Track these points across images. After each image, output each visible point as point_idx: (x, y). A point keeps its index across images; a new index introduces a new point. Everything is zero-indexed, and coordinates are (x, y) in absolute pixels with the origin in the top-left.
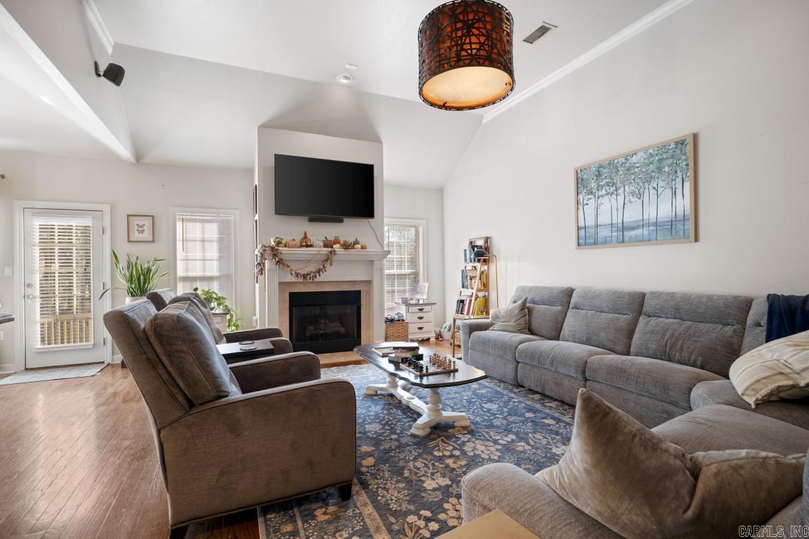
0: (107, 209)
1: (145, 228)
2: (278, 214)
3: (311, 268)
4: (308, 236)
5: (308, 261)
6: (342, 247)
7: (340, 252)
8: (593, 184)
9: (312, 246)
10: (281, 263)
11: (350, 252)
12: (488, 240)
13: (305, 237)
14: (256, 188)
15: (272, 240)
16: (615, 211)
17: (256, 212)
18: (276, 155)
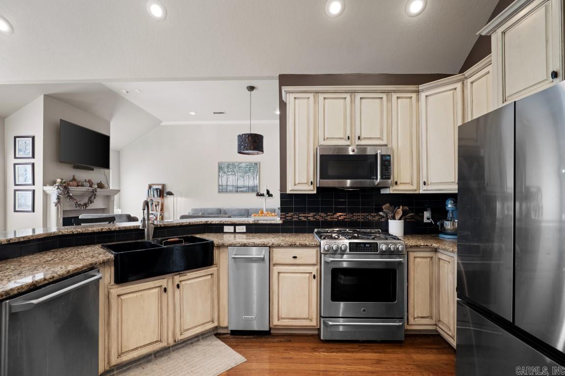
2: (61, 162)
3: (86, 200)
4: (76, 178)
5: (82, 196)
6: (98, 187)
7: (99, 190)
8: (226, 170)
9: (82, 186)
10: (71, 197)
11: (103, 190)
12: (164, 186)
13: (74, 179)
14: (33, 138)
15: (59, 180)
16: (234, 181)
17: (33, 157)
18: (61, 120)
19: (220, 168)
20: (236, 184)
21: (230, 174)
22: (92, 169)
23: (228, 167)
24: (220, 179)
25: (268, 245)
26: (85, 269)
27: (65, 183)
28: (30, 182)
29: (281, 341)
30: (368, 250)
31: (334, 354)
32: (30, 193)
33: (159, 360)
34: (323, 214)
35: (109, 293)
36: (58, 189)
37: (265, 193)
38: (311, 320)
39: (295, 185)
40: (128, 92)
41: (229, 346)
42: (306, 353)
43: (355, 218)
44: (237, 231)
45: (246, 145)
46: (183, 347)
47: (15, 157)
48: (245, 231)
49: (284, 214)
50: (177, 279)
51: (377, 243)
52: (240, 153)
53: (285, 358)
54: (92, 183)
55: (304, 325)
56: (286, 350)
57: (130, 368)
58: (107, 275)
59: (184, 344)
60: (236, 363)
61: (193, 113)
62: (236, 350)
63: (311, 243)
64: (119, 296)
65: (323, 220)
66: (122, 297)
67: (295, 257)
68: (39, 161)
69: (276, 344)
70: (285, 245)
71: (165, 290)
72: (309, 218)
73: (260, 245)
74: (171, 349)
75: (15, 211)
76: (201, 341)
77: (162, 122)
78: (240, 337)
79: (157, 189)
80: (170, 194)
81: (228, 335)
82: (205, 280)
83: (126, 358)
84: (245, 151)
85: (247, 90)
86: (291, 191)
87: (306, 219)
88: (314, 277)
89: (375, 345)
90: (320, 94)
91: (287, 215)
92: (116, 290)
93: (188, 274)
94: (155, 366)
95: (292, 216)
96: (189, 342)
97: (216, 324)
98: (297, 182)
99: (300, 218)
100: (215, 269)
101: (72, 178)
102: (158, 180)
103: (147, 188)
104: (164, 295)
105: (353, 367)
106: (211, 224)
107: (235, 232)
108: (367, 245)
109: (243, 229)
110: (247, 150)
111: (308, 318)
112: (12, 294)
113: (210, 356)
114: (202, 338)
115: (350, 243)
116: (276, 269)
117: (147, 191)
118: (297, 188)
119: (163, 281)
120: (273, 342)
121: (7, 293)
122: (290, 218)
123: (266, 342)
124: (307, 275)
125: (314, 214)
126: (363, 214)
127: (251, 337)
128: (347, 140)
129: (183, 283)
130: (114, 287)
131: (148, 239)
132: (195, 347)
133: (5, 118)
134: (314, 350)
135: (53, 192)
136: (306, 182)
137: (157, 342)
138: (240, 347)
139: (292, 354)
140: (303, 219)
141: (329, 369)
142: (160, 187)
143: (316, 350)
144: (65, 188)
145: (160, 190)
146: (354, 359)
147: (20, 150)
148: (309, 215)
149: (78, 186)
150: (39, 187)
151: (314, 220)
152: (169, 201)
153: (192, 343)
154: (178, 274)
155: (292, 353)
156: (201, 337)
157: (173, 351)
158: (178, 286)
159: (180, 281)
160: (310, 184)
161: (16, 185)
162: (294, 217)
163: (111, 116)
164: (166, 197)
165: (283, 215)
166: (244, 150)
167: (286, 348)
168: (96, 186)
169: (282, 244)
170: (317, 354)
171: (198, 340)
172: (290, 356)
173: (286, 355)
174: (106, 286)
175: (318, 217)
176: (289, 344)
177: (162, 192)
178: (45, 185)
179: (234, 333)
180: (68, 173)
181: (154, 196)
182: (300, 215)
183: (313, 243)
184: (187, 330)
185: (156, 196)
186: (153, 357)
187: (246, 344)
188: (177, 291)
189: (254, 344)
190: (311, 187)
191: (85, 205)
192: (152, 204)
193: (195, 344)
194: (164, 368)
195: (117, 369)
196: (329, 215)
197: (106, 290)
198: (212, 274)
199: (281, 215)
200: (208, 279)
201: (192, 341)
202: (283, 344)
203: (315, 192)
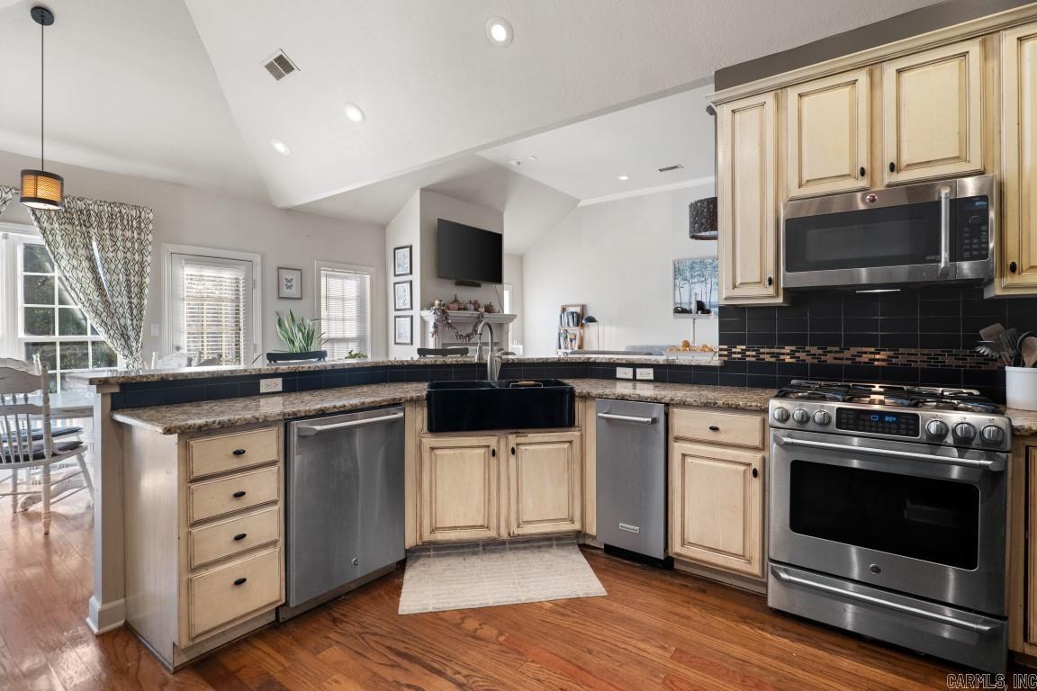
0: (257, 259)
1: (294, 283)
2: (439, 277)
3: (469, 330)
4: (459, 299)
5: (464, 324)
6: (486, 311)
7: (486, 315)
8: (688, 274)
9: (465, 309)
10: (450, 325)
11: (492, 315)
12: (583, 307)
13: (456, 301)
14: (411, 248)
15: (437, 302)
16: (704, 295)
17: (411, 273)
18: (439, 220)
19: (678, 272)
20: (708, 301)
21: (695, 280)
22: (479, 286)
23: (692, 268)
24: (677, 292)
25: (663, 401)
26: (384, 403)
27: (444, 305)
28: (409, 306)
29: (686, 586)
30: (890, 428)
31: (786, 641)
32: (409, 319)
33: (487, 555)
34: (814, 350)
35: (421, 442)
36: (435, 313)
37: (694, 307)
38: (749, 561)
39: (735, 287)
40: (519, 163)
41: (591, 566)
42: (724, 620)
43: (901, 360)
44: (638, 377)
45: (704, 220)
46: (525, 548)
47: (395, 275)
48: (651, 377)
49: (725, 347)
50: (513, 440)
51: (917, 416)
52: (693, 237)
53: (676, 614)
54: (479, 306)
55: (734, 567)
56: (688, 603)
57: (448, 555)
58: (417, 420)
59: (527, 545)
60: (587, 594)
61: (624, 178)
62: (601, 576)
63: (749, 404)
64: (432, 449)
65: (816, 361)
66: (438, 452)
67: (714, 429)
68: (416, 277)
69: (675, 589)
70: (695, 404)
71: (494, 453)
72: (782, 357)
73: (649, 400)
74: (507, 546)
75: (396, 343)
76: (555, 547)
77: (579, 201)
78: (619, 559)
79: (572, 313)
80: (591, 320)
81: (599, 552)
82: (558, 449)
83: (441, 536)
84: (703, 234)
85: (707, 114)
86: (726, 299)
87: (773, 360)
88: (755, 473)
89: (906, 659)
90: (788, 89)
91: (733, 350)
92: (430, 440)
93: (530, 435)
94: (479, 561)
95: (743, 352)
96: (536, 544)
97: (577, 526)
98: (738, 281)
99: (762, 356)
100: (577, 434)
101: (453, 299)
102: (575, 301)
103: (560, 310)
104: (493, 461)
105: (814, 677)
106: (595, 364)
107: (634, 379)
108: (887, 419)
109: (648, 374)
110: (706, 230)
111: (743, 556)
112: (299, 415)
113: (555, 571)
114: (557, 545)
115: (839, 410)
116: (678, 449)
117: (559, 317)
118: (737, 292)
119: (491, 440)
120: (671, 584)
121: (294, 413)
122: (739, 356)
123: (656, 579)
124: (742, 468)
125: (794, 348)
126: (926, 351)
127: (637, 565)
128: (860, 177)
129: (523, 448)
130: (426, 435)
131: (492, 379)
132: (542, 553)
133: (386, 226)
134: (745, 619)
135: (430, 317)
136: (758, 280)
137: (482, 527)
138: (609, 573)
139: (695, 613)
140: (768, 358)
141: (753, 661)
142: (578, 310)
143: (749, 621)
144: (444, 312)
145: (578, 315)
146: (828, 666)
147: (399, 266)
148: (782, 351)
149: (459, 309)
150: (416, 312)
151: (793, 360)
152: (591, 331)
153: (539, 547)
154: (515, 433)
155: (695, 610)
156: (555, 543)
157: (510, 549)
158: (513, 451)
159: (517, 444)
160: (767, 283)
161: (396, 310)
162: (748, 353)
163: (503, 204)
164: (588, 326)
165: (725, 350)
166: (700, 232)
167: (688, 599)
168: (482, 310)
169: (689, 400)
170: (747, 628)
171: (551, 546)
172: (688, 613)
173: (685, 611)
174: (417, 434)
175: (802, 355)
176: (699, 596)
177: (582, 319)
178: (422, 309)
179: (609, 550)
180: (449, 291)
181: (568, 325)
182: (762, 350)
183: (753, 404)
184: (528, 522)
185: (571, 324)
186: (481, 549)
187: (621, 573)
188: (512, 459)
189: (635, 577)
190: (771, 290)
191: (468, 336)
192: (566, 337)
193: (544, 549)
194: (488, 568)
195: (435, 549)
196: (831, 352)
197: (418, 439)
198: (571, 442)
199: (721, 350)
200: (564, 449)
201: (541, 544)
202: (686, 592)
203: (780, 300)
